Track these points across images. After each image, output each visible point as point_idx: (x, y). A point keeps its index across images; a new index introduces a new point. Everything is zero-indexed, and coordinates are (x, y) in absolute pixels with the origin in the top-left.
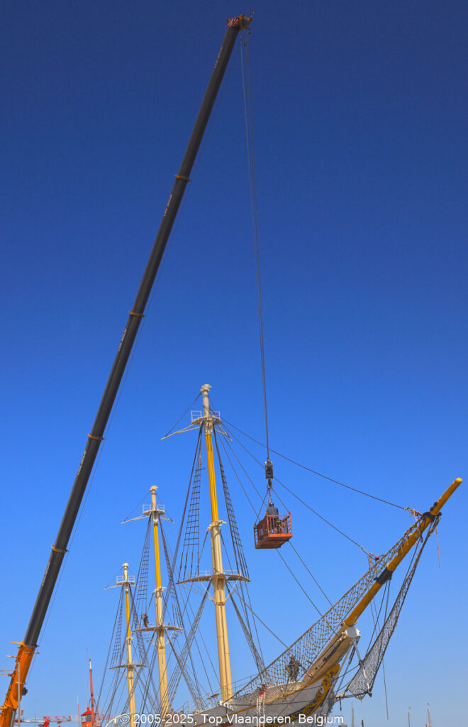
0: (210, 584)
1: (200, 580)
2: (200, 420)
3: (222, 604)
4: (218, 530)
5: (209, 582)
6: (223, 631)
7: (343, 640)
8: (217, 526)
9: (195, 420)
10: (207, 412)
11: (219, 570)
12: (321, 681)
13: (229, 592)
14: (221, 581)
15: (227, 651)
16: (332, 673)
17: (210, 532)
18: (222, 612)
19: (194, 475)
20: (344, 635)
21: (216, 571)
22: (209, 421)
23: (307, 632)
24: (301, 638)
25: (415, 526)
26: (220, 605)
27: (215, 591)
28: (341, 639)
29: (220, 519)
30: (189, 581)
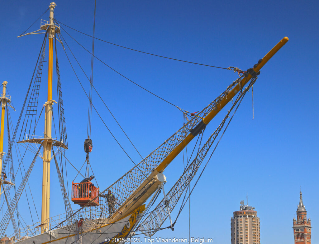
0: (41, 146)
1: (35, 141)
2: (47, 26)
3: (48, 161)
4: (51, 107)
5: (40, 144)
6: (47, 181)
7: (154, 183)
8: (51, 104)
9: (43, 26)
10: (52, 22)
11: (49, 136)
12: (128, 217)
13: (54, 154)
14: (49, 144)
15: (49, 197)
16: (138, 211)
17: (45, 108)
18: (47, 167)
19: (38, 65)
20: (155, 179)
21: (47, 136)
22: (53, 29)
23: (128, 173)
24: (122, 178)
25: (238, 81)
26: (46, 161)
27: (44, 151)
28: (151, 183)
29: (53, 99)
30: (27, 141)
